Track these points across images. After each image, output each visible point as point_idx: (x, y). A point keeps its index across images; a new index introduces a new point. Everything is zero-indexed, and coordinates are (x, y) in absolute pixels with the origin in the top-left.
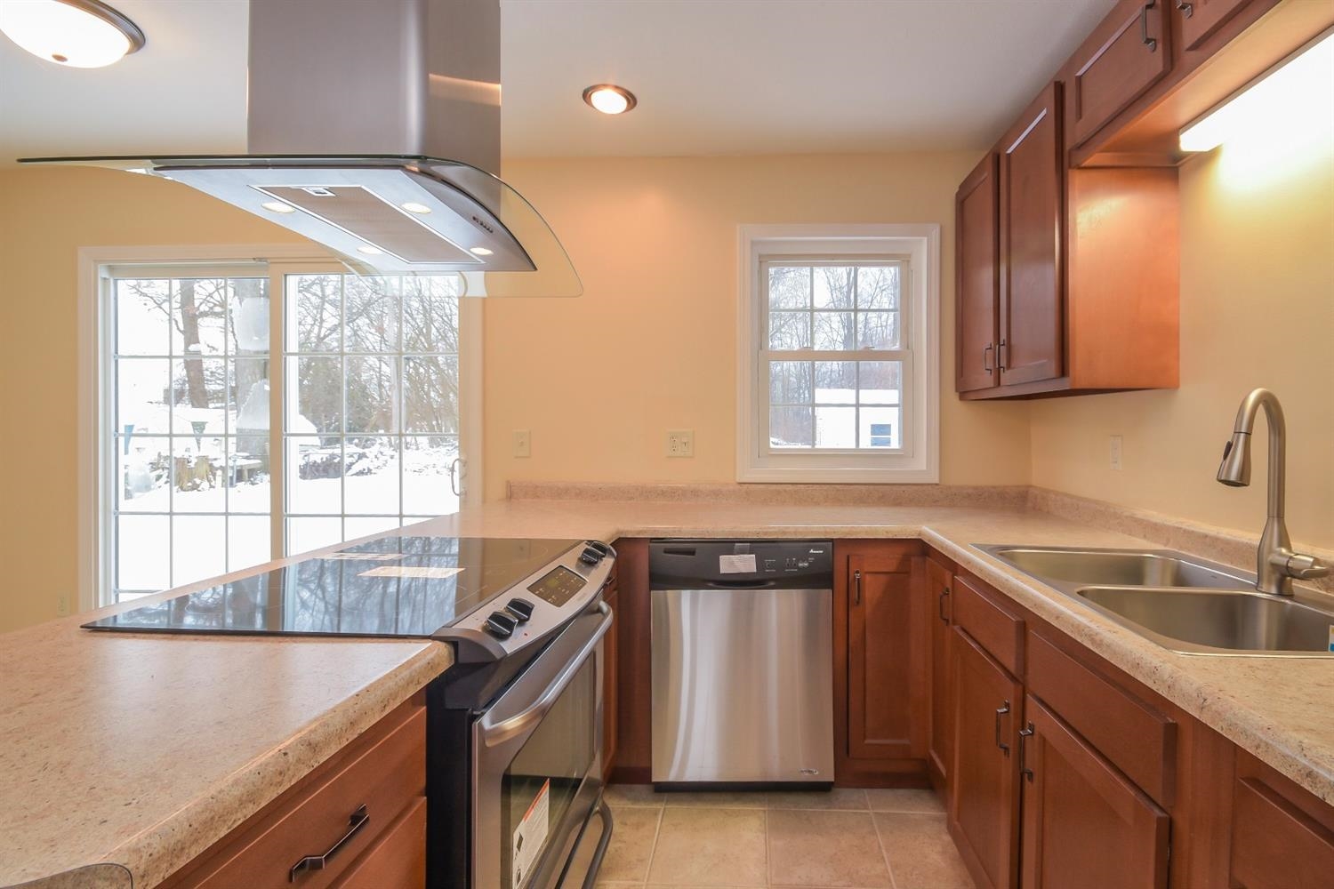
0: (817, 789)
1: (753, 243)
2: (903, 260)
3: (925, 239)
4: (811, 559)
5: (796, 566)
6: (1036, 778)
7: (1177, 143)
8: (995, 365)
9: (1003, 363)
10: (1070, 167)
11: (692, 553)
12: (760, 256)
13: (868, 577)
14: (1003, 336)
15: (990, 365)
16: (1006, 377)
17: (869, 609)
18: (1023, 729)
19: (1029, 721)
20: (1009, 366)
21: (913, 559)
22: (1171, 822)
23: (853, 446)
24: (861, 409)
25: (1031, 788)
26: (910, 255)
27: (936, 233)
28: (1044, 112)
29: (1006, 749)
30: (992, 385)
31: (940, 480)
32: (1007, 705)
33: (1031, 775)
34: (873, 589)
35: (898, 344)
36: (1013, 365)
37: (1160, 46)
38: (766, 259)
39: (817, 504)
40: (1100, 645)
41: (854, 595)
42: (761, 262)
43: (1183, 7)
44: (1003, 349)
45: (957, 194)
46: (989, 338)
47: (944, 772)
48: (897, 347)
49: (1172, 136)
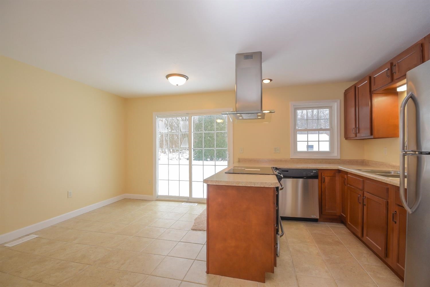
0: (315, 220)
1: (294, 105)
2: (330, 108)
3: (336, 103)
4: (313, 173)
5: (310, 174)
6: (366, 205)
7: (396, 90)
8: (355, 132)
9: (357, 132)
10: (373, 93)
11: (288, 171)
12: (295, 108)
13: (326, 177)
14: (357, 126)
15: (354, 132)
16: (358, 135)
17: (326, 184)
18: (364, 197)
19: (365, 196)
20: (359, 132)
21: (336, 174)
22: (388, 202)
23: (318, 150)
24: (308, 142)
25: (365, 207)
26: (332, 106)
27: (339, 101)
28: (367, 81)
29: (360, 203)
30: (354, 137)
31: (341, 158)
32: (360, 195)
33: (365, 205)
34: (327, 180)
35: (329, 127)
36: (360, 133)
37: (390, 77)
38: (296, 109)
39: (310, 163)
40: (377, 179)
41: (323, 181)
42: (295, 109)
43: (394, 73)
44: (357, 129)
45: (344, 93)
46: (354, 126)
47: (345, 216)
48: (329, 128)
49: (395, 89)
